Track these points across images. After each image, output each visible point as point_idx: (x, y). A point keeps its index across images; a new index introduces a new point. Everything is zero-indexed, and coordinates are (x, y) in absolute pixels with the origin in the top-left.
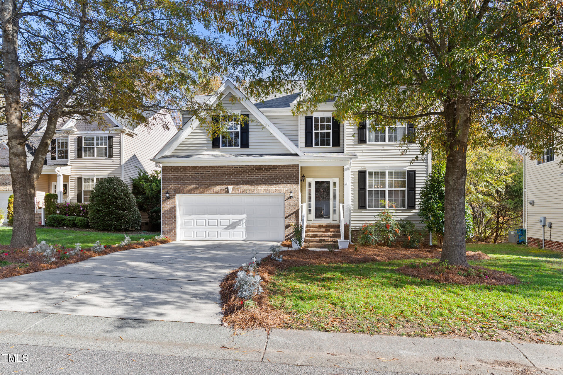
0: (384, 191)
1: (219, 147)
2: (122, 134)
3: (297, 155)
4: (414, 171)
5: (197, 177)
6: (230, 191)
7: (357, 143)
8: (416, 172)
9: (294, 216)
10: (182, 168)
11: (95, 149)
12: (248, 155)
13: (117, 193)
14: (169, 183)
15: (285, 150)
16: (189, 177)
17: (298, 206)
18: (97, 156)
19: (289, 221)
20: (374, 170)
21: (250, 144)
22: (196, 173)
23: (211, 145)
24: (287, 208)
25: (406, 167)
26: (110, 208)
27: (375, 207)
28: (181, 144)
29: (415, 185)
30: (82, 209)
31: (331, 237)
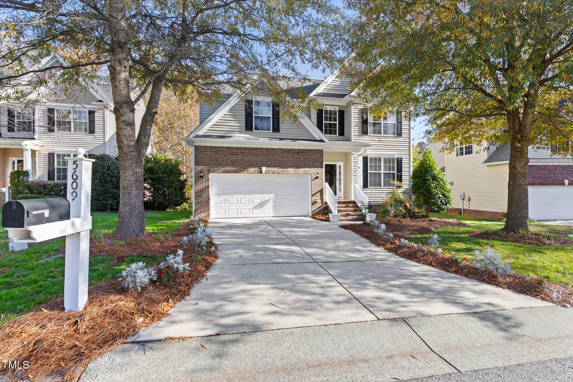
0: (380, 173)
1: (252, 130)
2: (105, 109)
3: (322, 141)
4: (401, 159)
5: (231, 157)
6: (264, 172)
7: (361, 134)
8: (403, 159)
9: (319, 194)
10: (216, 148)
11: (72, 123)
12: (281, 139)
13: (112, 172)
14: (202, 162)
15: (311, 136)
16: (223, 157)
17: (322, 185)
18: (74, 131)
19: (315, 198)
20: (373, 156)
21: (280, 129)
22: (230, 154)
23: (244, 128)
24: (314, 187)
25: (396, 155)
26: (105, 187)
27: (374, 186)
28: (214, 125)
29: (401, 169)
30: (62, 188)
31: (353, 211)
